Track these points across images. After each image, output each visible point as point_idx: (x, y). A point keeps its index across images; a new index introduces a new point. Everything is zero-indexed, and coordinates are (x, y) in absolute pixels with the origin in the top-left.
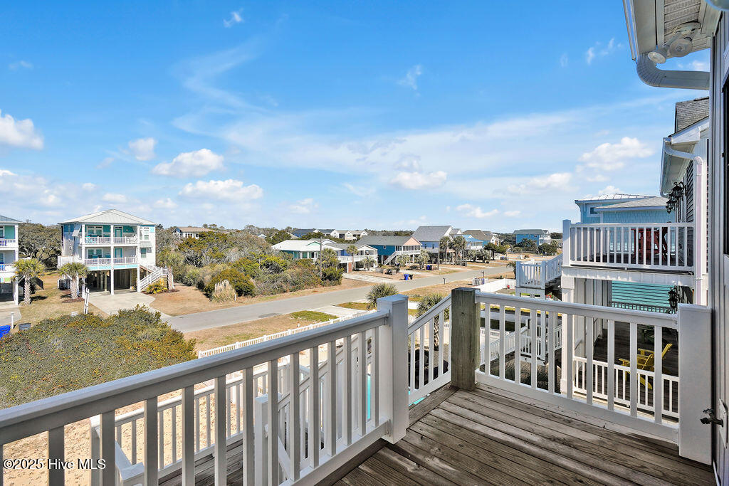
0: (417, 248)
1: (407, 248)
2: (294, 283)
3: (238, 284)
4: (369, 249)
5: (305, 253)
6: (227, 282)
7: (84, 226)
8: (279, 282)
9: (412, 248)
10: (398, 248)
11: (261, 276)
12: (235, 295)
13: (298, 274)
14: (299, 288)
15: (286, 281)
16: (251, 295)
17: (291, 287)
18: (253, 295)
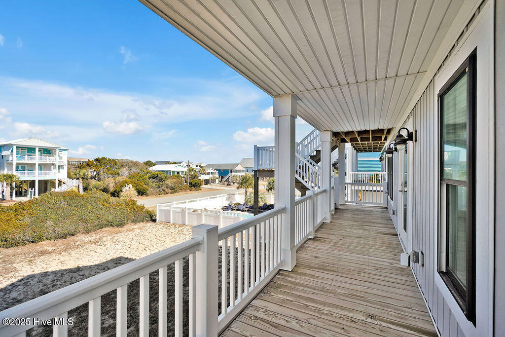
0: (243, 171)
1: (236, 171)
2: (172, 189)
3: (138, 187)
4: (214, 171)
5: (174, 172)
6: (131, 186)
7: (15, 147)
8: (163, 187)
9: (240, 171)
10: (231, 171)
11: (151, 184)
12: (137, 194)
13: (175, 183)
14: (176, 191)
15: (167, 187)
16: (146, 195)
17: (170, 191)
18: (147, 195)
